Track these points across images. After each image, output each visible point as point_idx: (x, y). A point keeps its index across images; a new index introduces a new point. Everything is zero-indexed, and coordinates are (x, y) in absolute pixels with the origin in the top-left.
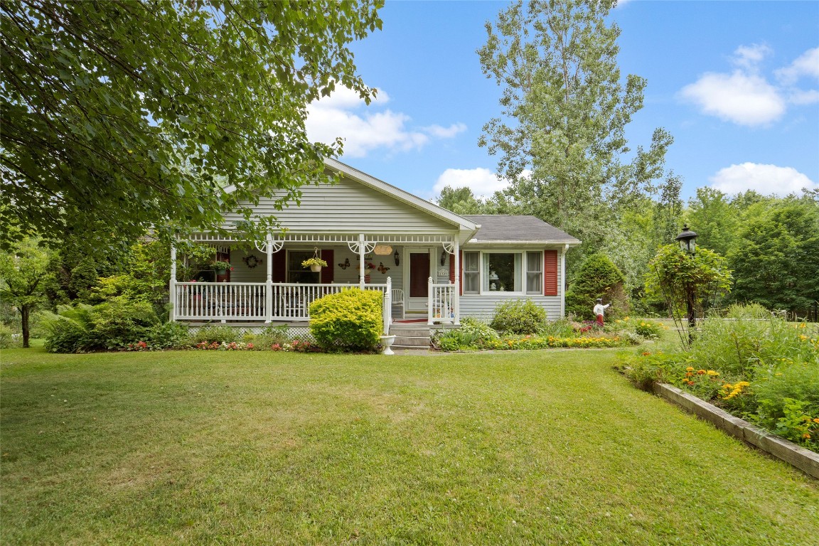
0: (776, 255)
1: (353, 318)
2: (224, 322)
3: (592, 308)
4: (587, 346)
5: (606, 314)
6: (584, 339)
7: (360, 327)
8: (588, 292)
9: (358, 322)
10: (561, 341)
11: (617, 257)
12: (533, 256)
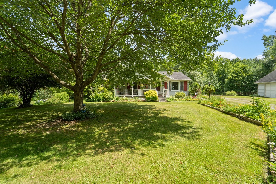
0: (240, 78)
1: (154, 96)
2: (124, 96)
3: (194, 93)
4: (193, 101)
5: (197, 95)
6: (193, 99)
7: (155, 97)
8: (193, 90)
9: (155, 96)
10: (189, 100)
11: (199, 80)
12: (182, 83)
